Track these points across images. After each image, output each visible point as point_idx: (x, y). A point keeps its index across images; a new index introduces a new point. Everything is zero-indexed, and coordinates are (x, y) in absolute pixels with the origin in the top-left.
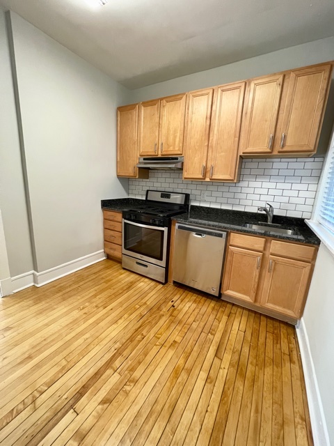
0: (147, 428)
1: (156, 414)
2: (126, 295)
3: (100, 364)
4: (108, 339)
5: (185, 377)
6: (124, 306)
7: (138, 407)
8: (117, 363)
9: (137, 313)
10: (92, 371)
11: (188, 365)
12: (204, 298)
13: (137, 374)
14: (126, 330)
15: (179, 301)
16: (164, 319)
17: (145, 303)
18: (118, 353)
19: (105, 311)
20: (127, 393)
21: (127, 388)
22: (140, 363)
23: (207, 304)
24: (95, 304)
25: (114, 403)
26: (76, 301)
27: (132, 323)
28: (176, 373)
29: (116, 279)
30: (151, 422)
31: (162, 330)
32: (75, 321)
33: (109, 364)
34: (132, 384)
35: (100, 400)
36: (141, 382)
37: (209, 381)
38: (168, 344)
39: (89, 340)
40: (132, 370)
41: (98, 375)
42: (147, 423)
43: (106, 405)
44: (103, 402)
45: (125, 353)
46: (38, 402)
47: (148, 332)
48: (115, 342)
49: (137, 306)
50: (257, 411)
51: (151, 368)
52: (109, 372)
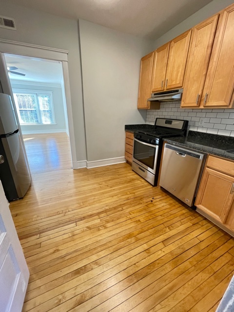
0: (99, 249)
1: (107, 247)
2: (126, 185)
3: (95, 212)
4: (104, 203)
5: (133, 241)
6: (122, 190)
7: (101, 238)
8: (102, 215)
9: (127, 196)
10: (90, 213)
11: (139, 236)
12: (180, 205)
13: (108, 225)
14: (115, 203)
15: (158, 200)
16: (141, 206)
17: (134, 193)
18: (105, 211)
19: (110, 189)
20: (99, 230)
21: (101, 228)
22: (113, 221)
23: (179, 209)
24: (107, 184)
25: (92, 230)
26: (99, 180)
27: (121, 201)
28: (130, 236)
29: (125, 175)
30: (102, 248)
31: (135, 211)
32: (94, 189)
33: (99, 214)
34: (104, 228)
35: (87, 226)
36: (108, 229)
37: (147, 251)
38: (134, 220)
39: (96, 200)
40: (108, 222)
41: (91, 216)
42: (100, 247)
43: (88, 229)
44: (88, 227)
45: (108, 213)
46: (67, 214)
47: (127, 208)
48: (107, 206)
49: (129, 193)
50: (171, 289)
51: (117, 226)
52: (97, 217)
